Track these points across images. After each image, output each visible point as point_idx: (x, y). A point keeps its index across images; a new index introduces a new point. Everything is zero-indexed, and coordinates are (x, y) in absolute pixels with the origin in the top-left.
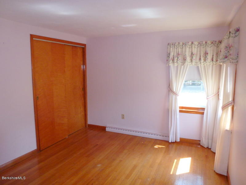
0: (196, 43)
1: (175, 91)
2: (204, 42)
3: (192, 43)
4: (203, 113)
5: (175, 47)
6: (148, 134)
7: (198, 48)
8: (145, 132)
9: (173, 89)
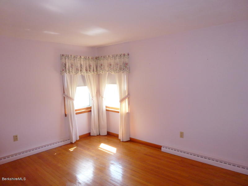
0: (83, 57)
1: (71, 96)
2: (88, 57)
3: (80, 57)
4: (90, 111)
5: (69, 59)
6: (50, 146)
7: (84, 61)
8: (46, 145)
9: (70, 95)
